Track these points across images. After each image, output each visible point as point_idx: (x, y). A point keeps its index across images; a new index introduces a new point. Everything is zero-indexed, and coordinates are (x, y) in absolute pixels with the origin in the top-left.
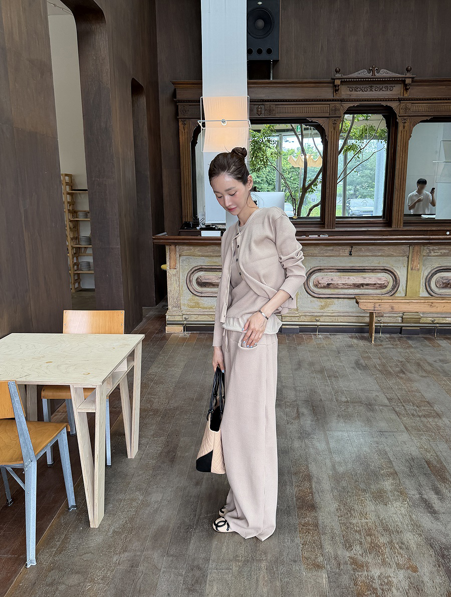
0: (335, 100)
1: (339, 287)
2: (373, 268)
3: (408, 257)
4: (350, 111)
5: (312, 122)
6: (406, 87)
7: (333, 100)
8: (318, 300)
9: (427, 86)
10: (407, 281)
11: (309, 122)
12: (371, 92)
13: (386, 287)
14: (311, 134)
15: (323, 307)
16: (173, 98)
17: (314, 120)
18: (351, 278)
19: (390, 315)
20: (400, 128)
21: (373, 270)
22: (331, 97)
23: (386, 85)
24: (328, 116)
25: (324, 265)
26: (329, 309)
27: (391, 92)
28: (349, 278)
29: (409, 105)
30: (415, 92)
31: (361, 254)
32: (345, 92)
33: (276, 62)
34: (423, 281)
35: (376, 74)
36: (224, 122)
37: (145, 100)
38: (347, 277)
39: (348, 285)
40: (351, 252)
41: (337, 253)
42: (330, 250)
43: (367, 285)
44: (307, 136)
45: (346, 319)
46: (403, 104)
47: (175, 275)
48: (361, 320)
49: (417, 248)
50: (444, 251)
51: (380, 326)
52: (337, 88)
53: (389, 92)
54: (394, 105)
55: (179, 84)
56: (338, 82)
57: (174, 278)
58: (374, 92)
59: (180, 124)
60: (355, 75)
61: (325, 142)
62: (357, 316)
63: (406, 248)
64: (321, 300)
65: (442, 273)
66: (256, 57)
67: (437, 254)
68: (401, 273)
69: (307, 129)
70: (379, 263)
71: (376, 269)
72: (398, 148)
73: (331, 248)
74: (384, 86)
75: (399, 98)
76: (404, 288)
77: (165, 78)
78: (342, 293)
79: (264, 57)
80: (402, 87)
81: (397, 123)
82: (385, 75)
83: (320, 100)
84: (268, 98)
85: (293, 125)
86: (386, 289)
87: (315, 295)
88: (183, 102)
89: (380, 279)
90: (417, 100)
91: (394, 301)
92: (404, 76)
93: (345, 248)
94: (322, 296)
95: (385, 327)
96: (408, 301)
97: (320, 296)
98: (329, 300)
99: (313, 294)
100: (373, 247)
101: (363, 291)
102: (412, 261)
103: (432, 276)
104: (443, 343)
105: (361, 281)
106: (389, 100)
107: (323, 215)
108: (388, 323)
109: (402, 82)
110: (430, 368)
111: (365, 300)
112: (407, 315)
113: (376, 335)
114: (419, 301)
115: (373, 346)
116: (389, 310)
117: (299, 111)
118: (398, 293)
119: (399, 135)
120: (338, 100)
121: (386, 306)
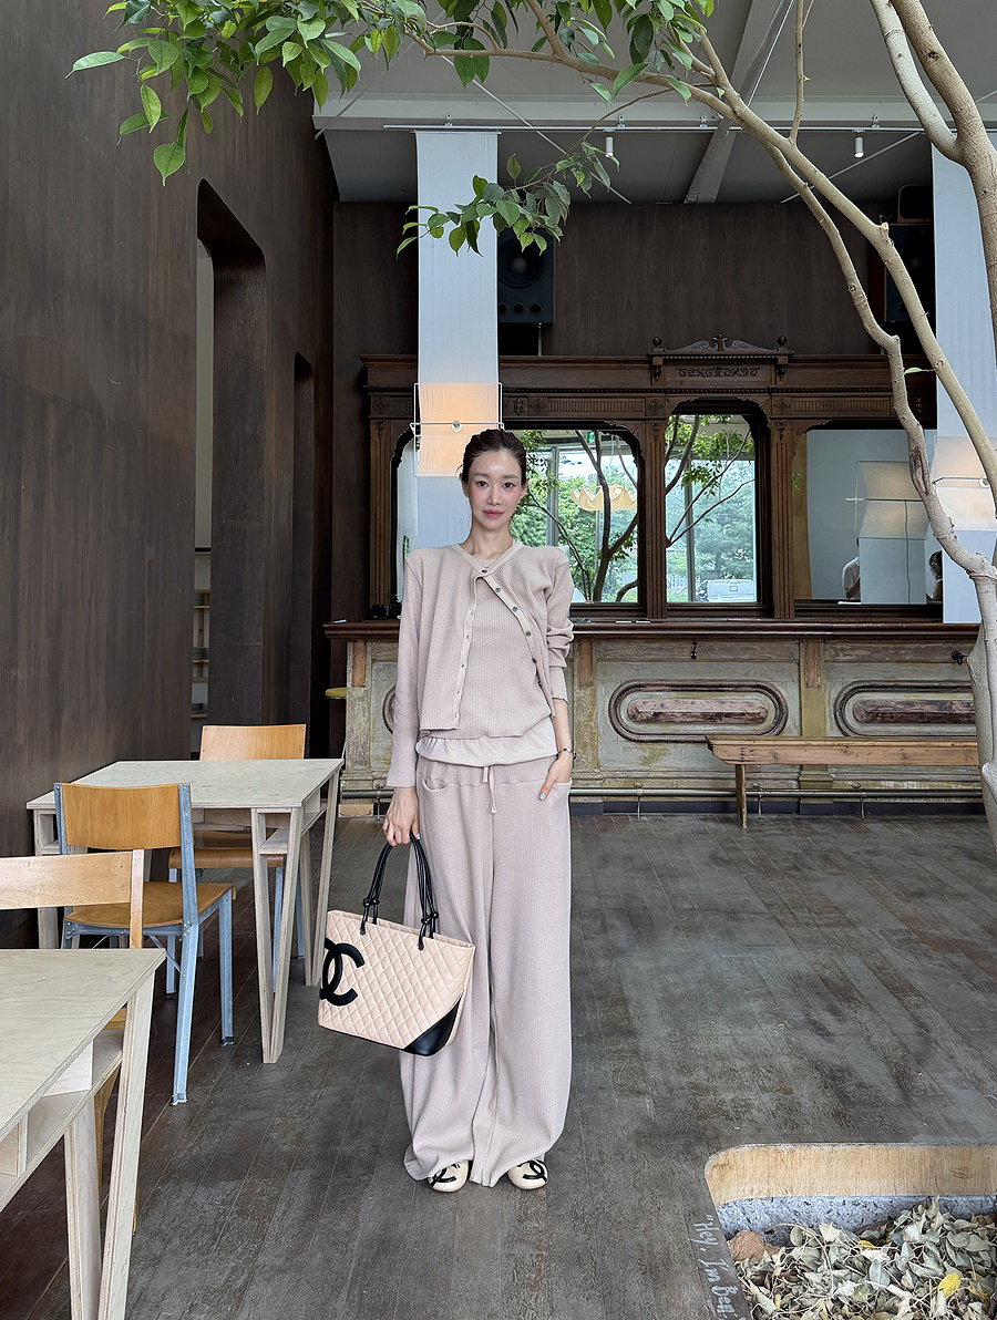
0: (655, 391)
1: (677, 720)
2: (737, 683)
3: (799, 664)
4: (683, 409)
5: (614, 427)
6: (780, 371)
7: (651, 391)
8: (637, 745)
9: (813, 367)
10: (801, 708)
11: (609, 427)
12: (718, 378)
13: (763, 719)
14: (616, 448)
15: (647, 761)
16: (360, 384)
17: (619, 424)
18: (697, 701)
19: (776, 776)
20: (775, 438)
21: (737, 688)
22: (649, 386)
23: (744, 367)
24: (643, 416)
25: (647, 677)
26: (658, 764)
27: (753, 379)
28: (693, 703)
29: (786, 398)
30: (795, 378)
31: (713, 656)
32: (671, 377)
33: (547, 327)
34: (829, 710)
35: (724, 348)
36: (457, 425)
37: (313, 387)
38: (690, 701)
39: (693, 716)
40: (694, 653)
41: (669, 655)
42: (655, 649)
43: (728, 715)
44: (608, 451)
45: (692, 783)
46: (777, 398)
47: (362, 699)
48: (721, 784)
49: (812, 646)
50: (863, 653)
51: (758, 796)
52: (657, 371)
53: (750, 379)
54: (760, 400)
55: (373, 360)
56: (658, 361)
57: (359, 706)
58: (724, 378)
59: (372, 428)
60: (688, 349)
61: (640, 462)
62: (714, 779)
63: (792, 645)
64: (644, 745)
65: (863, 694)
66: (513, 318)
67: (849, 658)
68: (789, 694)
69: (609, 438)
70: (747, 675)
71: (741, 686)
72: (774, 474)
73: (658, 645)
74: (739, 368)
75: (768, 388)
76: (798, 723)
77: (346, 350)
78: (682, 732)
79: (526, 318)
80: (773, 370)
81: (769, 430)
82: (739, 349)
83: (628, 391)
84: (534, 387)
85: (580, 431)
86: (763, 725)
87: (633, 737)
88: (381, 390)
89: (751, 705)
90: (801, 391)
91: (777, 743)
92: (774, 351)
93: (682, 644)
94: (646, 738)
95: (767, 799)
96: (802, 743)
97: (642, 738)
98: (658, 746)
99: (629, 735)
100: (733, 644)
101: (721, 727)
102: (807, 670)
103: (846, 699)
104: (876, 827)
105: (717, 709)
106: (751, 391)
107: (641, 595)
108: (771, 790)
109: (773, 362)
110: (846, 863)
111: (723, 742)
112: (807, 775)
113: (752, 816)
114: (823, 743)
115: (743, 835)
116: (769, 759)
117: (591, 409)
118: (785, 734)
119: (774, 451)
120: (660, 392)
121: (764, 752)
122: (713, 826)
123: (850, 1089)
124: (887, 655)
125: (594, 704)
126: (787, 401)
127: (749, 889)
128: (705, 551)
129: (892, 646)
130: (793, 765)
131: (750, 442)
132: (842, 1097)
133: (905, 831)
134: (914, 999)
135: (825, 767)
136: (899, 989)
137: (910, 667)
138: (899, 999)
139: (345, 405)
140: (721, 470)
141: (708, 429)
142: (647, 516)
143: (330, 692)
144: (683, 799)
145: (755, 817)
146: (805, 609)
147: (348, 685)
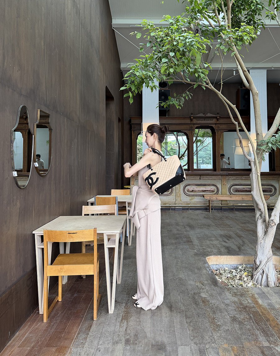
0: (191, 124)
1: (197, 192)
3: (221, 180)
4: (197, 128)
5: (183, 132)
6: (218, 120)
8: (189, 197)
9: (225, 119)
10: (222, 189)
13: (214, 191)
14: (182, 135)
15: (191, 200)
16: (130, 123)
18: (201, 188)
19: (217, 202)
20: (217, 134)
21: (209, 185)
23: (210, 119)
24: (189, 129)
25: (191, 183)
26: (193, 200)
27: (212, 121)
29: (219, 125)
30: (221, 121)
31: (204, 179)
32: (195, 121)
33: (168, 110)
34: (228, 189)
35: (206, 115)
37: (121, 124)
38: (199, 188)
39: (200, 191)
40: (200, 178)
41: (195, 178)
43: (207, 191)
45: (200, 204)
46: (217, 125)
48: (206, 204)
49: (224, 177)
50: (234, 178)
51: (213, 207)
52: (192, 120)
54: (213, 126)
55: (132, 118)
56: (192, 118)
58: (206, 121)
59: (132, 132)
60: (198, 115)
61: (188, 138)
62: (204, 203)
63: (220, 177)
65: (235, 186)
66: (162, 109)
67: (232, 179)
68: (219, 186)
69: (180, 133)
70: (211, 182)
72: (216, 141)
73: (193, 176)
75: (215, 123)
76: (221, 192)
77: (126, 115)
78: (198, 194)
81: (215, 132)
82: (209, 115)
83: (186, 124)
84: (166, 123)
86: (214, 193)
87: (188, 195)
88: (134, 124)
89: (212, 188)
90: (222, 124)
91: (217, 196)
92: (216, 116)
93: (198, 176)
95: (215, 207)
96: (222, 196)
97: (190, 195)
98: (193, 197)
100: (208, 176)
101: (206, 193)
102: (223, 181)
103: (231, 187)
104: (237, 212)
105: (205, 189)
106: (211, 124)
107: (188, 167)
108: (216, 205)
109: (216, 118)
110: (231, 218)
111: (206, 196)
112: (223, 202)
114: (226, 196)
115: (211, 213)
116: (216, 199)
117: (178, 128)
118: (219, 194)
119: (216, 137)
120: (192, 124)
121: (215, 197)
122: (204, 212)
123: (230, 249)
124: (239, 178)
125: (180, 188)
126: (219, 126)
128: (200, 158)
130: (220, 200)
131: (211, 134)
133: (242, 213)
135: (227, 201)
137: (244, 181)
138: (240, 238)
139: (126, 127)
140: (204, 140)
141: (202, 131)
142: (190, 150)
143: (125, 187)
144: (198, 207)
145: (213, 211)
146: (223, 170)
147: (131, 184)
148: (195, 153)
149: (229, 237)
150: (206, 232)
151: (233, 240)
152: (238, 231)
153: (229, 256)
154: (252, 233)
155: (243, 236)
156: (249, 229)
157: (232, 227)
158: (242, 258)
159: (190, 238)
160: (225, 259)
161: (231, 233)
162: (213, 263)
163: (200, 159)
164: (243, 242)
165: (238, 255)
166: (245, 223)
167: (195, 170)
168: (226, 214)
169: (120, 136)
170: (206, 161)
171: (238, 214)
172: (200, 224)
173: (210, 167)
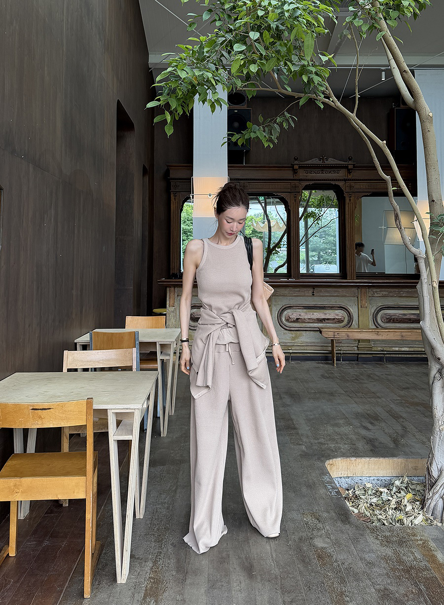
0: (295, 180)
1: (306, 321)
2: (332, 306)
4: (306, 188)
5: (277, 195)
6: (349, 171)
7: (293, 180)
8: (290, 332)
10: (359, 317)
11: (275, 196)
12: (322, 175)
13: (343, 321)
15: (293, 339)
16: (167, 177)
17: (279, 194)
18: (315, 313)
19: (348, 345)
20: (347, 201)
21: (332, 308)
22: (293, 178)
23: (334, 169)
24: (289, 191)
25: (293, 303)
26: (299, 340)
27: (338, 175)
30: (356, 174)
31: (322, 294)
32: (302, 174)
33: (248, 152)
34: (371, 317)
35: (325, 161)
36: (210, 195)
37: (148, 178)
38: (312, 313)
39: (313, 320)
40: (313, 293)
41: (303, 294)
42: (297, 291)
43: (328, 319)
45: (312, 348)
46: (348, 183)
47: (173, 312)
48: (325, 348)
49: (363, 290)
50: (385, 293)
51: (340, 353)
52: (296, 171)
53: (336, 175)
54: (341, 184)
55: (172, 166)
56: (296, 167)
57: (172, 314)
58: (325, 174)
59: (172, 196)
60: (309, 162)
61: (287, 210)
62: (322, 346)
63: (355, 290)
64: (292, 332)
65: (385, 311)
66: (233, 148)
67: (379, 295)
68: (353, 310)
70: (336, 302)
71: (334, 307)
72: (347, 216)
73: (298, 289)
74: (332, 170)
75: (344, 179)
76: (357, 323)
77: (160, 162)
78: (308, 326)
79: (239, 148)
80: (346, 171)
81: (345, 197)
82: (332, 162)
83: (283, 180)
84: (242, 178)
86: (343, 323)
87: (288, 328)
88: (176, 179)
89: (337, 315)
90: (359, 180)
91: (349, 330)
92: (347, 163)
93: (309, 289)
94: (293, 329)
95: (344, 355)
96: (359, 330)
97: (291, 329)
98: (298, 332)
99: (286, 328)
100: (330, 289)
101: (325, 324)
102: (361, 300)
103: (378, 313)
104: (390, 366)
105: (323, 317)
106: (339, 180)
107: (289, 269)
108: (346, 351)
109: (346, 167)
110: (378, 378)
111: (326, 330)
112: (362, 345)
113: (338, 362)
114: (368, 330)
115: (336, 368)
116: (346, 337)
117: (267, 187)
118: (352, 327)
119: (347, 206)
120: (297, 180)
121: (344, 334)
122: (321, 365)
123: (376, 444)
124: (395, 294)
126: (353, 184)
127: (338, 386)
128: (312, 251)
129: (397, 290)
130: (355, 340)
131: (335, 200)
132: (374, 446)
133: (402, 367)
134: (402, 420)
135: (369, 341)
136: (396, 417)
137: (405, 299)
138: (396, 420)
139: (159, 185)
140: (322, 213)
141: (316, 195)
142: (292, 235)
143: (155, 310)
144: (309, 355)
145: (340, 362)
146: (361, 276)
147: (168, 306)
148: (303, 241)
149: (374, 418)
150: (326, 407)
151: (383, 424)
152: (393, 406)
153: (373, 459)
154: (422, 409)
155: (404, 415)
156: (416, 400)
157: (379, 397)
158: (401, 463)
159: (292, 420)
160: (366, 466)
161: (379, 410)
162: (340, 473)
163: (314, 253)
164: (404, 427)
165: (393, 455)
166: (408, 388)
167: (303, 275)
168: (369, 369)
169: (147, 203)
170: (326, 257)
171: (392, 368)
172: (313, 391)
173: (334, 269)
